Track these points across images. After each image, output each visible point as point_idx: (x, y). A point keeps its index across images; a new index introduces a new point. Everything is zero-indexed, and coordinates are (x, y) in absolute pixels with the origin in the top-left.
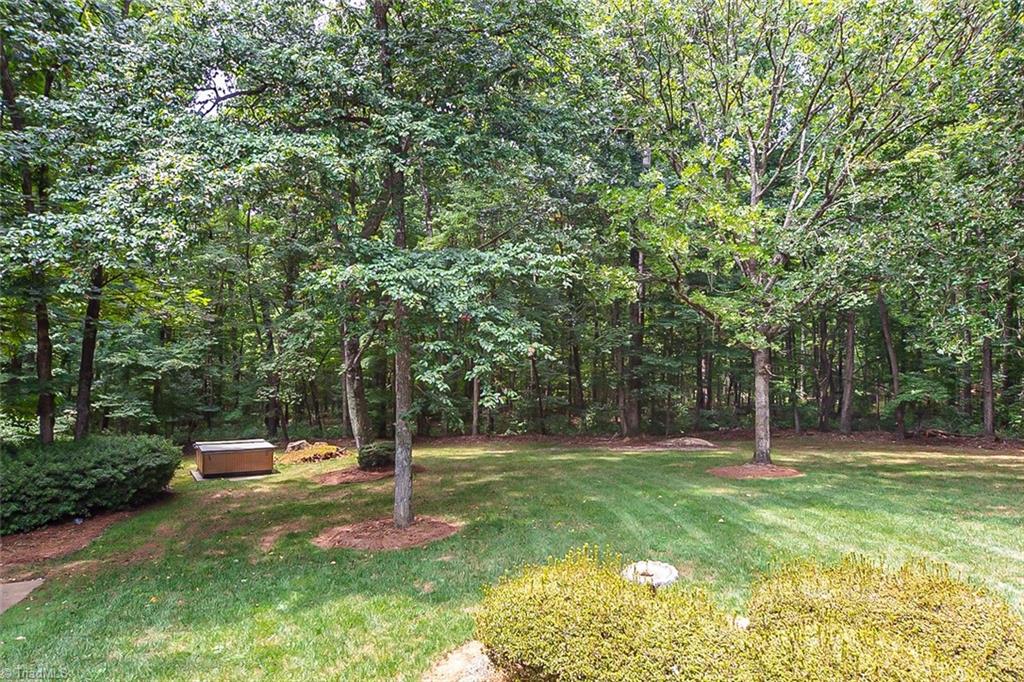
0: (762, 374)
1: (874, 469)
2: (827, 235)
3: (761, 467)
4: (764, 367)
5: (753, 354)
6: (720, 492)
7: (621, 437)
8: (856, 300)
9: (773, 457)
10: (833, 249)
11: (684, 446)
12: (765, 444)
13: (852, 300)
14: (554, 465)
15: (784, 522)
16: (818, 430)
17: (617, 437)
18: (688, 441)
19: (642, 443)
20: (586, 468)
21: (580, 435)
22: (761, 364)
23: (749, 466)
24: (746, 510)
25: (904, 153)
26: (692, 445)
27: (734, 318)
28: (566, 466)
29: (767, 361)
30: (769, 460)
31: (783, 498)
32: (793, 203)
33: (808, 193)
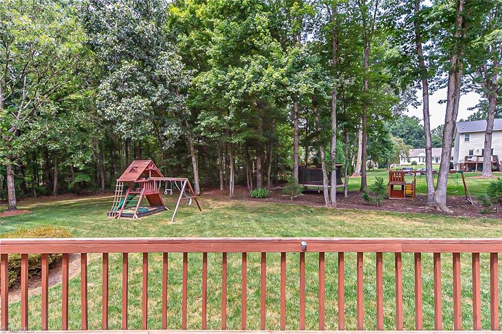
0: (10, 175)
2: (33, 123)
3: (13, 212)
5: (6, 166)
8: (55, 147)
9: (18, 208)
12: (13, 202)
13: (53, 147)
16: (45, 195)
22: (10, 171)
23: (6, 212)
25: (64, 96)
29: (12, 169)
30: (16, 209)
31: (17, 220)
32: (22, 106)
33: (29, 103)
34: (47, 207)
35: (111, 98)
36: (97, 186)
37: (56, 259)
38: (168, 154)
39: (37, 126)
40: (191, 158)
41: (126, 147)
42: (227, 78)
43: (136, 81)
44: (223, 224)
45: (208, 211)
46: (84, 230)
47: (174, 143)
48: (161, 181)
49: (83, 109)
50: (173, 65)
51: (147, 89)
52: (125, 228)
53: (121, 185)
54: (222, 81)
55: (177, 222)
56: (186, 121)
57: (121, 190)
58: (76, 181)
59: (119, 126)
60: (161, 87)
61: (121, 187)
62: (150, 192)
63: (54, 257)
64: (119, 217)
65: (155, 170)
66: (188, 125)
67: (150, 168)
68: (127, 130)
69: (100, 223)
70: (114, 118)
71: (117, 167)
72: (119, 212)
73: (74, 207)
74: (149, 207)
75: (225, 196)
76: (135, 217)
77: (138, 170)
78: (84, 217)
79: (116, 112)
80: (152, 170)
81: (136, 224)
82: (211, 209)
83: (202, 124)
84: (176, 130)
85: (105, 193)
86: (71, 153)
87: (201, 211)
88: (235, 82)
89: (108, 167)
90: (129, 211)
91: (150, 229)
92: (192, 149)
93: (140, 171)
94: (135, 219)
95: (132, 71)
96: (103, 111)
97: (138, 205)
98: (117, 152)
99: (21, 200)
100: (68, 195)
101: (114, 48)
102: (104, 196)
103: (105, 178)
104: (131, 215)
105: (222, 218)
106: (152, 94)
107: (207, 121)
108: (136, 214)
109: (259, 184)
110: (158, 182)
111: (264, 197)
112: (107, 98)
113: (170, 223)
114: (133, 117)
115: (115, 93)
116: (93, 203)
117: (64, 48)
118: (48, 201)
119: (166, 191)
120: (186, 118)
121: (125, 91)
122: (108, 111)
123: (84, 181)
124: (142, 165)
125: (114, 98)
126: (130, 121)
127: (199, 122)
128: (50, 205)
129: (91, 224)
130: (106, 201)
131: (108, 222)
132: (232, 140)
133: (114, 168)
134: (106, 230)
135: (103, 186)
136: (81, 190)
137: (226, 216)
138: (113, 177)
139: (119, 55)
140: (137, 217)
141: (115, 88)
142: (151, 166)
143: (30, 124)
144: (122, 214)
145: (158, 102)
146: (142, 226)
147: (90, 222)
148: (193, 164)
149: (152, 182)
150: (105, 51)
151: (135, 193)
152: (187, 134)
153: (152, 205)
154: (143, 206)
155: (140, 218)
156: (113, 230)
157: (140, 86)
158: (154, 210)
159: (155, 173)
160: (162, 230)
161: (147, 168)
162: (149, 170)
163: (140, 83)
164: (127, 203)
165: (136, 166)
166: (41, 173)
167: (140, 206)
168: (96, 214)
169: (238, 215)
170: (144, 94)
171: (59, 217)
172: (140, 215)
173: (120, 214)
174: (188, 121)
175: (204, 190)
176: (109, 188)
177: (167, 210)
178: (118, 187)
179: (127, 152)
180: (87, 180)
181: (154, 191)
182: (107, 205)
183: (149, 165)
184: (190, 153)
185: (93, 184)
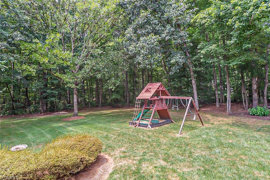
0: (75, 94)
1: (102, 115)
3: (76, 117)
4: (76, 92)
6: (61, 125)
7: (41, 113)
9: (79, 114)
10: (88, 64)
11: (59, 114)
12: (76, 111)
14: (13, 124)
15: (74, 130)
16: (95, 107)
17: (40, 113)
18: (61, 113)
19: (47, 114)
20: (24, 123)
21: (27, 114)
23: (72, 117)
24: (65, 128)
26: (62, 114)
27: (67, 80)
28: (18, 124)
29: (76, 91)
30: (77, 115)
31: (76, 124)
32: (83, 52)
33: (87, 50)
34: (95, 115)
35: (133, 39)
36: (124, 102)
37: (87, 165)
38: (171, 79)
39: (88, 62)
40: (191, 81)
41: (143, 75)
42: (230, 6)
43: (150, 24)
44: (230, 141)
45: (210, 126)
46: (113, 136)
47: (179, 69)
48: (169, 99)
49: (116, 49)
50: (178, 7)
51: (157, 29)
52: (142, 137)
53: (139, 101)
54: (225, 10)
55: (184, 135)
56: (187, 52)
57: (139, 105)
58: (112, 98)
59: (138, 58)
60: (168, 27)
61: (139, 103)
62: (160, 108)
63: (85, 163)
64: (137, 126)
65: (164, 90)
66: (188, 55)
67: (160, 89)
68: (143, 61)
69: (124, 131)
70: (135, 52)
71: (136, 89)
72: (137, 122)
73: (109, 116)
74: (159, 119)
75: (222, 113)
76: (149, 128)
77: (152, 90)
78: (114, 124)
79: (136, 48)
80: (162, 91)
81: (150, 134)
82: (212, 124)
83: (202, 52)
84: (180, 58)
85: (129, 107)
86: (108, 79)
87: (203, 125)
88: (239, 8)
89: (131, 89)
90: (144, 122)
91: (162, 139)
92: (192, 73)
93: (153, 91)
94: (149, 129)
95: (147, 17)
96: (127, 49)
97: (151, 118)
98: (137, 79)
99: (83, 109)
100: (107, 107)
101: (135, 4)
102: (128, 108)
103: (130, 96)
104: (146, 126)
105: (227, 135)
106: (162, 32)
107: (206, 49)
108: (150, 125)
109: (255, 102)
110: (166, 100)
111: (264, 115)
112: (130, 39)
113: (178, 135)
114: (148, 50)
115: (136, 35)
116: (121, 113)
117: (105, 9)
118: (96, 111)
119: (173, 107)
120: (187, 50)
121: (142, 32)
122: (131, 48)
123: (117, 98)
124: (154, 87)
125: (135, 39)
126: (146, 53)
127: (199, 51)
128: (96, 113)
129: (118, 130)
130: (129, 112)
131: (130, 130)
132: (229, 63)
133: (135, 90)
134: (128, 137)
135: (128, 101)
136: (115, 104)
137: (230, 133)
138: (135, 96)
139: (139, 7)
140: (150, 127)
141: (136, 32)
142: (161, 87)
143: (85, 61)
144: (139, 124)
145: (166, 38)
146: (155, 136)
147: (117, 129)
148: (193, 85)
149: (162, 100)
150: (129, 7)
151: (149, 108)
152: (188, 62)
153: (162, 118)
154: (155, 119)
155: (153, 129)
156: (132, 138)
157: (153, 28)
158: (164, 122)
159: (164, 93)
160: (172, 142)
161: (158, 88)
162: (160, 90)
163: (153, 25)
164: (143, 115)
165: (150, 87)
166: (94, 93)
167: (153, 118)
168: (122, 122)
169: (242, 132)
170: (156, 33)
171: (99, 123)
172: (153, 125)
173: (138, 124)
174: (188, 52)
175: (202, 107)
176: (131, 104)
177: (173, 122)
178: (137, 103)
179: (143, 79)
180: (118, 98)
181: (163, 107)
182: (130, 116)
183: (159, 86)
184: (190, 77)
185: (122, 100)
